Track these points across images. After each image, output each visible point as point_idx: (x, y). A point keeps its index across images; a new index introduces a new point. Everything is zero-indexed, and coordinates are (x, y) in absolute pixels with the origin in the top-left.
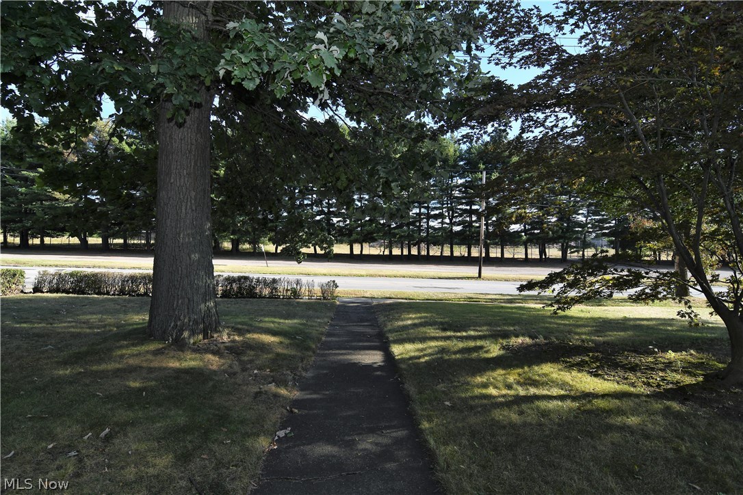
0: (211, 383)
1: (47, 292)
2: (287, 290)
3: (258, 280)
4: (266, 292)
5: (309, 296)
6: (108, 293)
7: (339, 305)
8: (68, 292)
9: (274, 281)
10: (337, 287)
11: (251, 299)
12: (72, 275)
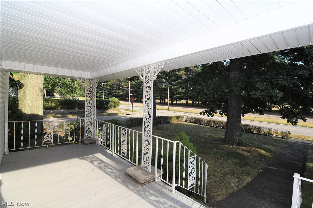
0: (243, 156)
1: (188, 122)
2: (265, 132)
3: (252, 126)
4: (256, 131)
5: (275, 135)
6: (203, 125)
7: (290, 142)
8: (193, 123)
9: (259, 128)
10: (290, 134)
11: (249, 134)
12: (194, 118)
